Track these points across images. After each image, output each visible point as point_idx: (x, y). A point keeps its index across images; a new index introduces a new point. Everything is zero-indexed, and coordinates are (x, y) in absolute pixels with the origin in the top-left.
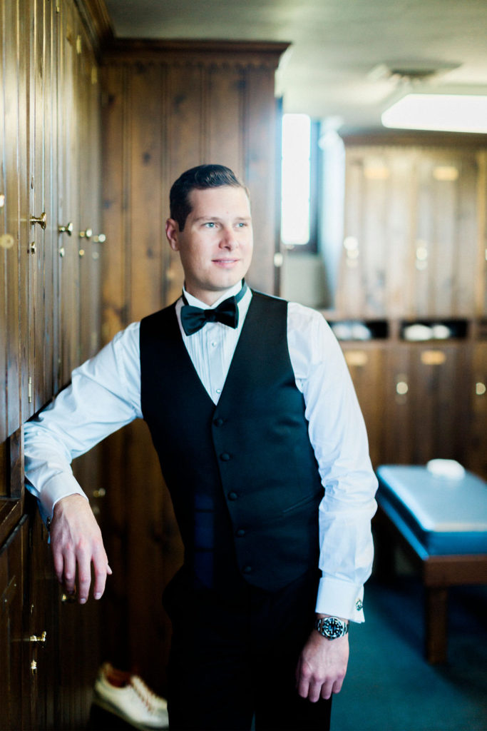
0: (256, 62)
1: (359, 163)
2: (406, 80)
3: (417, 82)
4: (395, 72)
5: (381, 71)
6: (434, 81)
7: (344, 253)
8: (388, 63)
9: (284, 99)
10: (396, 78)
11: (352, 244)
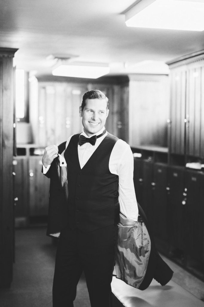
0: (6, 55)
1: (44, 88)
2: (60, 60)
3: (64, 61)
4: (56, 58)
5: (51, 57)
6: (70, 61)
7: (39, 122)
8: (53, 55)
9: (16, 67)
10: (56, 59)
11: (41, 118)
